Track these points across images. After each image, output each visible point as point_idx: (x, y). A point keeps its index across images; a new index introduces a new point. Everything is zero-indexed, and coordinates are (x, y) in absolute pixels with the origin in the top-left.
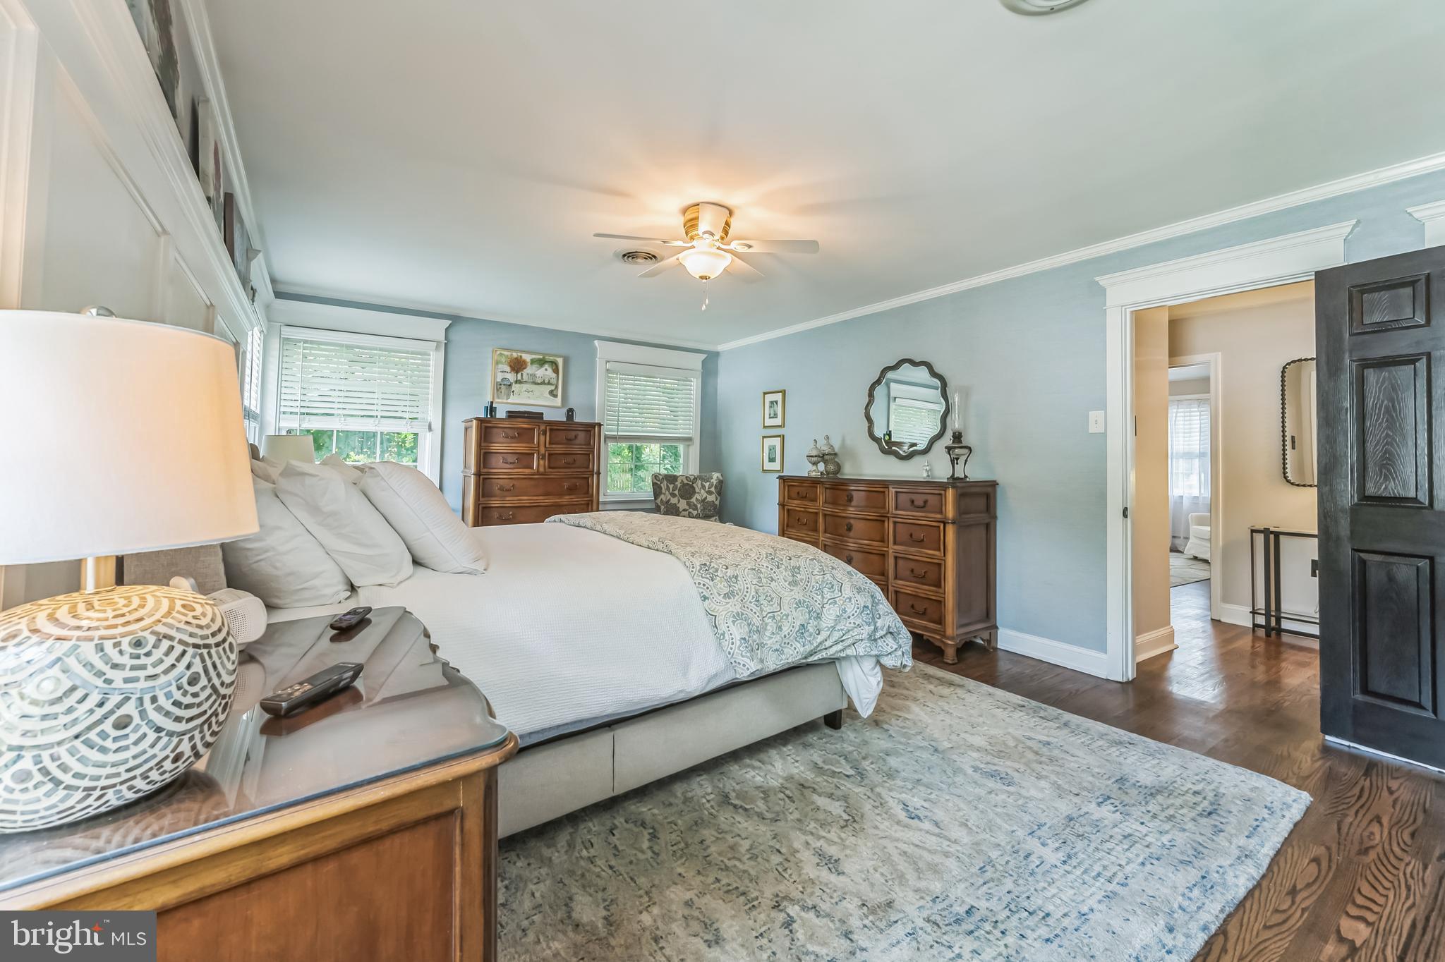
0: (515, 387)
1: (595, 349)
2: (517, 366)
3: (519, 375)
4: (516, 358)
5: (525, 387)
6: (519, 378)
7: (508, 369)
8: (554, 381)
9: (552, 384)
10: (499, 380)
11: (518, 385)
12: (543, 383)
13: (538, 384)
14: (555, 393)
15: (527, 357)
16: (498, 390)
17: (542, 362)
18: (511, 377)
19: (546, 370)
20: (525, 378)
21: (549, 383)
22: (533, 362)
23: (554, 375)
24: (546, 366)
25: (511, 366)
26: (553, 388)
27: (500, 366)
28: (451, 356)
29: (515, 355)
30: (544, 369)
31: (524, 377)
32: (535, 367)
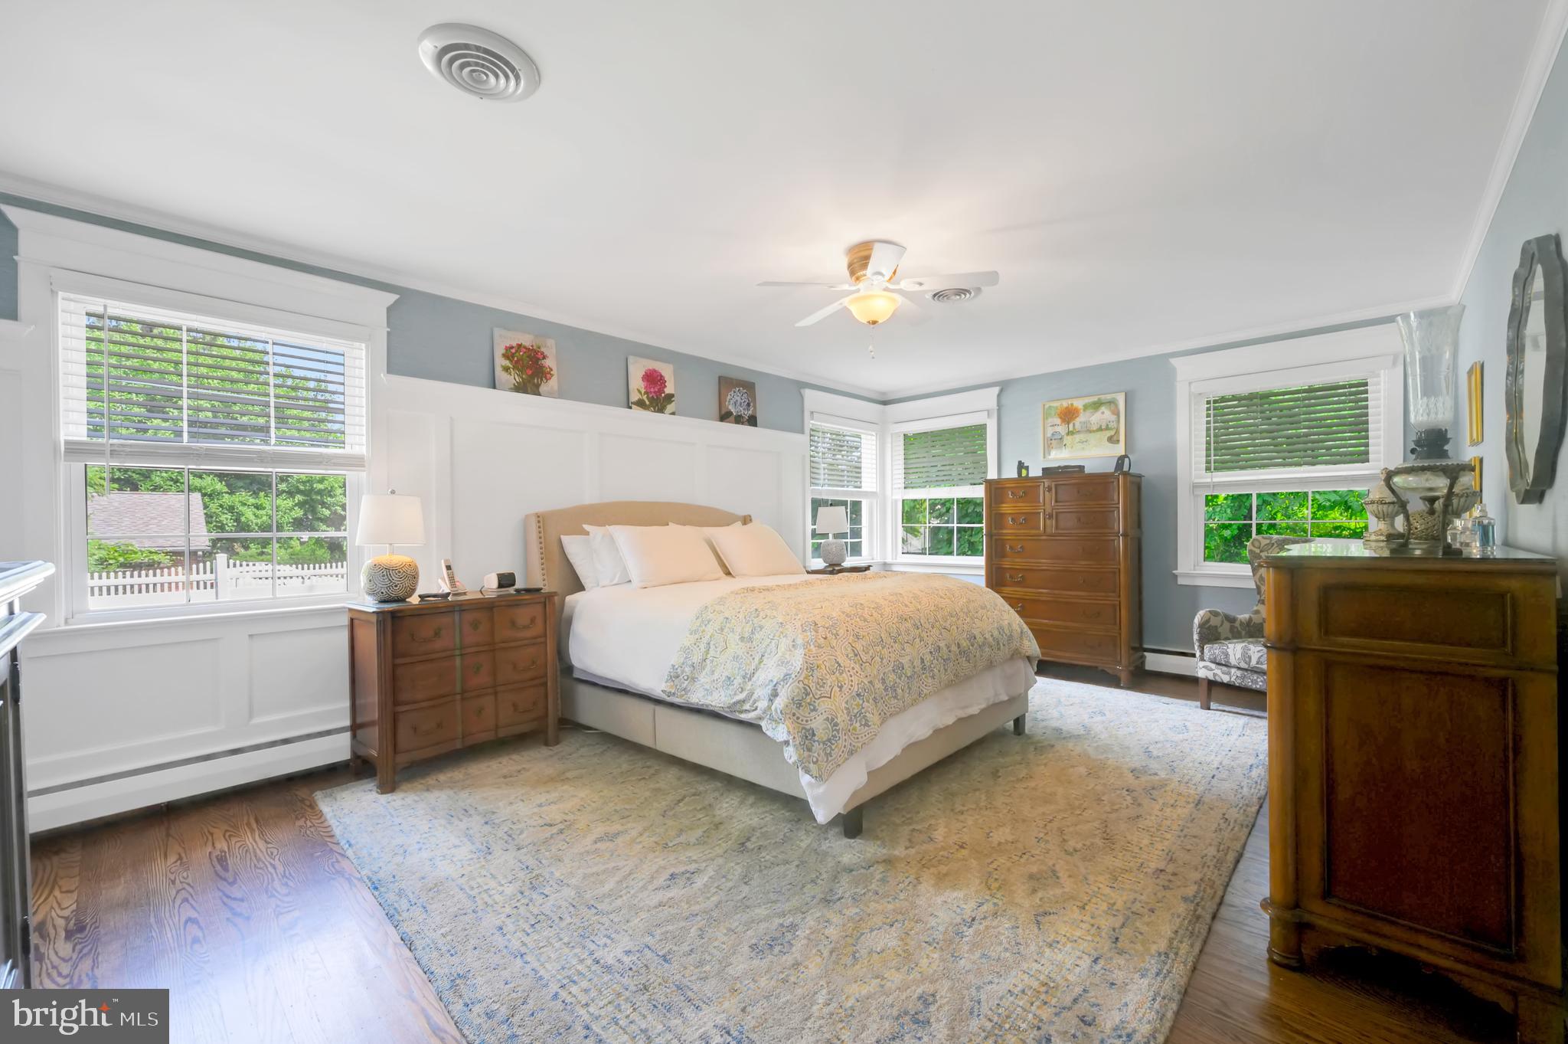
0: (1068, 440)
1: (1174, 370)
2: (1068, 415)
3: (1071, 426)
4: (1067, 408)
5: (1078, 437)
6: (1071, 429)
7: (1058, 421)
8: (1113, 425)
9: (1111, 429)
10: (1049, 435)
11: (1070, 437)
12: (1100, 429)
13: (1094, 431)
14: (1115, 438)
15: (1079, 404)
16: (1049, 447)
17: (1097, 406)
18: (1062, 429)
19: (1103, 413)
20: (1078, 426)
21: (1107, 428)
22: (1086, 407)
23: (1114, 418)
24: (1103, 409)
25: (1061, 418)
26: (1112, 433)
27: (1050, 420)
28: (1004, 420)
29: (1065, 404)
30: (1099, 413)
31: (1076, 427)
32: (1088, 412)
